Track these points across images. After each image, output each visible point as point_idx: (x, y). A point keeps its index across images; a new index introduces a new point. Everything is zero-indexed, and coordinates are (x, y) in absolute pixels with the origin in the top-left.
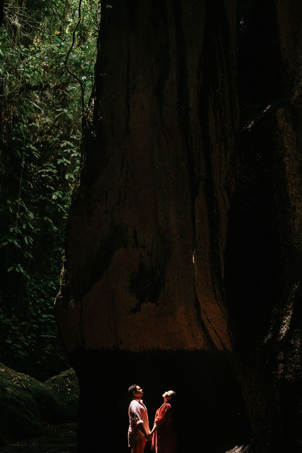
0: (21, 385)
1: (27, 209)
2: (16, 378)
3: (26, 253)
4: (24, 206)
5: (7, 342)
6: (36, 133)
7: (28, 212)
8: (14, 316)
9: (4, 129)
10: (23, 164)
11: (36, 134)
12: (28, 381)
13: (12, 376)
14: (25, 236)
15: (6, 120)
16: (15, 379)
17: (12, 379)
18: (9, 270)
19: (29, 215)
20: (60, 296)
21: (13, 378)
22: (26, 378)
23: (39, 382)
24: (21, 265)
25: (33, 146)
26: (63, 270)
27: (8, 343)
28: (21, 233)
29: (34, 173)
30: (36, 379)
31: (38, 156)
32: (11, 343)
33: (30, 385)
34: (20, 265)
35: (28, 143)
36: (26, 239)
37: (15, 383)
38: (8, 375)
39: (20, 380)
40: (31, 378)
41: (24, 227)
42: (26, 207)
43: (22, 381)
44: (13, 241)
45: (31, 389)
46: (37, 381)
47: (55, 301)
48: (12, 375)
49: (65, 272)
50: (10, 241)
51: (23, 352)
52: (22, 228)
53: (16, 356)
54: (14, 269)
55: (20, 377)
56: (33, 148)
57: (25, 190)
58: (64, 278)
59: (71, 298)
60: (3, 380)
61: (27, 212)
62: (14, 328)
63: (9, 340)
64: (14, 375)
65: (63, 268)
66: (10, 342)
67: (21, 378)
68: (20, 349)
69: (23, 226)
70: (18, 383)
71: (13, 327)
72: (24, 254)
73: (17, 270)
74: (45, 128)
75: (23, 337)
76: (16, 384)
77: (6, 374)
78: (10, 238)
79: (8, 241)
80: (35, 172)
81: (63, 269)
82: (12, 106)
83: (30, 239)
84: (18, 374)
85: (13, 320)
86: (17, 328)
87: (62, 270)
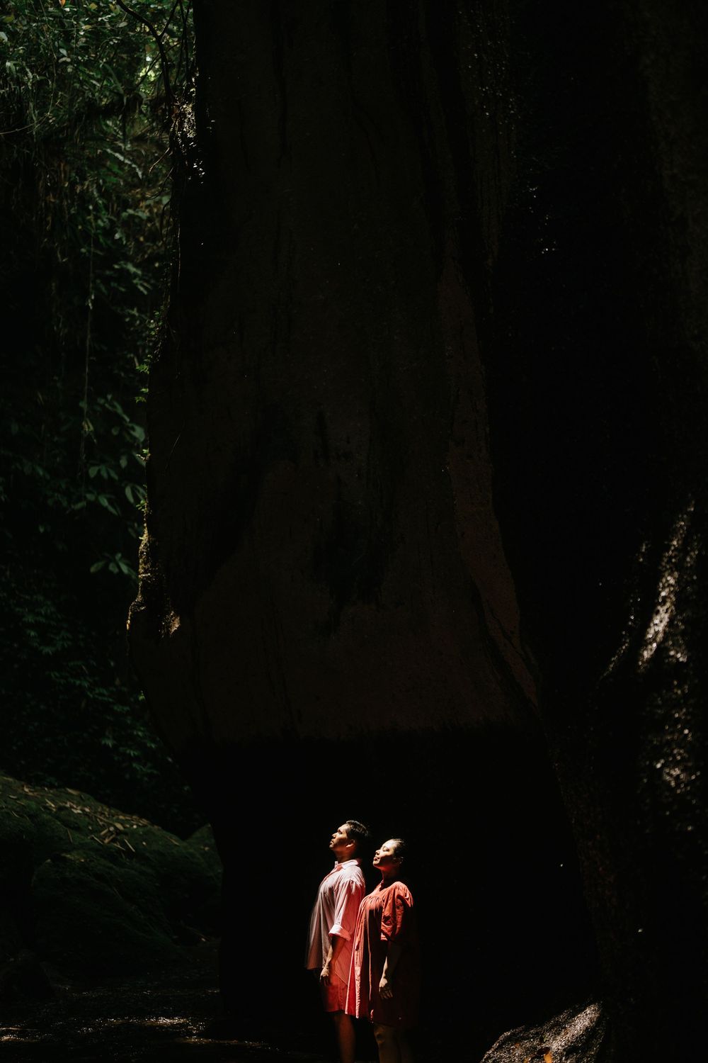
0: (123, 844)
1: (128, 420)
2: (112, 829)
3: (134, 526)
4: (119, 410)
5: (103, 742)
6: (143, 235)
7: (130, 425)
8: (117, 682)
9: (47, 223)
10: (89, 301)
11: (142, 239)
12: (140, 835)
13: (99, 825)
14: (126, 485)
15: (50, 202)
16: (109, 831)
17: (101, 832)
18: (93, 569)
19: (132, 432)
20: (139, 606)
21: (103, 827)
22: (135, 827)
23: (168, 835)
24: (123, 557)
25: (136, 266)
26: (145, 538)
27: (106, 746)
28: (116, 477)
29: (142, 332)
30: (165, 828)
31: (146, 288)
32: (114, 745)
33: (144, 843)
34: (119, 555)
35: (121, 260)
36: (128, 492)
37: (107, 841)
38: (91, 822)
39: (118, 832)
40: (149, 826)
41: (123, 463)
42: (125, 412)
43: (126, 834)
44: (97, 499)
45: (148, 854)
46: (164, 832)
47: (129, 621)
48: (101, 820)
49: (149, 541)
50: (90, 497)
51: (145, 765)
52: (119, 466)
53: (127, 776)
54: (107, 566)
55: (122, 824)
56: (132, 269)
57: (123, 374)
58: (148, 559)
59: (166, 609)
60: (68, 835)
61: (128, 427)
62: (117, 708)
63: (109, 738)
64: (105, 820)
65: (146, 532)
66: (110, 743)
67: (124, 827)
68: (136, 759)
69: (121, 461)
70: (114, 840)
71: (115, 708)
72: (130, 530)
73: (112, 568)
74: (165, 222)
75: (142, 729)
76: (109, 843)
77: (87, 819)
78: (90, 492)
79: (85, 497)
80: (144, 330)
81: (145, 535)
82: (62, 165)
83: (139, 491)
84: (118, 819)
85: (114, 690)
86: (126, 708)
87: (142, 537)
